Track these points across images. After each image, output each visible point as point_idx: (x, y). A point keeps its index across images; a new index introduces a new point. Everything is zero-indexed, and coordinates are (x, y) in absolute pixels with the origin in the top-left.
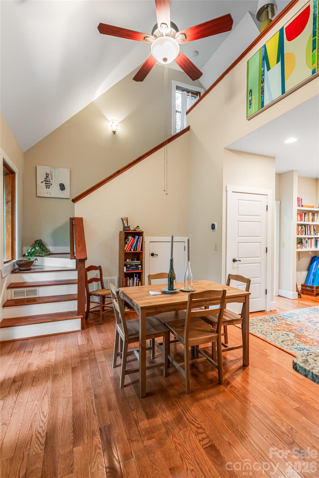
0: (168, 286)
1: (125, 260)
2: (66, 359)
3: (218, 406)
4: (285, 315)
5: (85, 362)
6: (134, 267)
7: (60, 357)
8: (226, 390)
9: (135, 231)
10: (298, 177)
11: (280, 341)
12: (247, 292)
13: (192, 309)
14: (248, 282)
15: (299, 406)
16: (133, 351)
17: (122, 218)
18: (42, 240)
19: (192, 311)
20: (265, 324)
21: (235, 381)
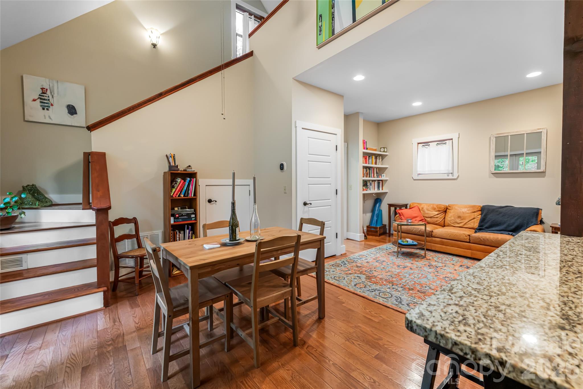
0: (229, 237)
1: (173, 209)
2: (73, 357)
3: (294, 375)
4: (355, 257)
5: (107, 354)
6: (185, 217)
7: (61, 355)
8: (303, 352)
9: (186, 171)
10: (363, 120)
11: (353, 285)
12: (321, 236)
13: (260, 262)
14: (322, 225)
15: (378, 352)
16: (183, 326)
17: (167, 156)
18: (37, 186)
19: (260, 265)
20: (337, 269)
21: (311, 339)
